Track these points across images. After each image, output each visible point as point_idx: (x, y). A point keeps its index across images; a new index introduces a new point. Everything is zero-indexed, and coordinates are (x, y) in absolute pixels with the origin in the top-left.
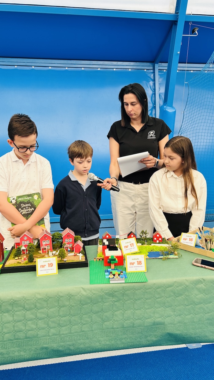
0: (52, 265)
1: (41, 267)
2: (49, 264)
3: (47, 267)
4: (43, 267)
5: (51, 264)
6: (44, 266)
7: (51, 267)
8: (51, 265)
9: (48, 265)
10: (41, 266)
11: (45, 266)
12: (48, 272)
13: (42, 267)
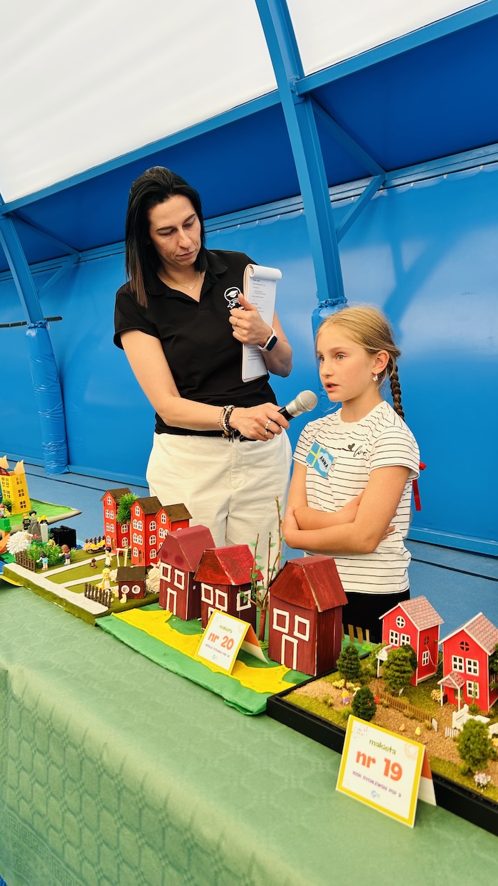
0: (400, 773)
1: (358, 761)
2: (388, 762)
3: (377, 771)
4: (363, 764)
5: (395, 765)
6: (369, 758)
7: (392, 777)
8: (394, 771)
9: (385, 764)
10: (359, 754)
11: (371, 763)
12: (379, 796)
13: (361, 758)
